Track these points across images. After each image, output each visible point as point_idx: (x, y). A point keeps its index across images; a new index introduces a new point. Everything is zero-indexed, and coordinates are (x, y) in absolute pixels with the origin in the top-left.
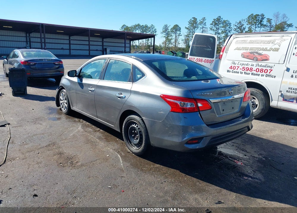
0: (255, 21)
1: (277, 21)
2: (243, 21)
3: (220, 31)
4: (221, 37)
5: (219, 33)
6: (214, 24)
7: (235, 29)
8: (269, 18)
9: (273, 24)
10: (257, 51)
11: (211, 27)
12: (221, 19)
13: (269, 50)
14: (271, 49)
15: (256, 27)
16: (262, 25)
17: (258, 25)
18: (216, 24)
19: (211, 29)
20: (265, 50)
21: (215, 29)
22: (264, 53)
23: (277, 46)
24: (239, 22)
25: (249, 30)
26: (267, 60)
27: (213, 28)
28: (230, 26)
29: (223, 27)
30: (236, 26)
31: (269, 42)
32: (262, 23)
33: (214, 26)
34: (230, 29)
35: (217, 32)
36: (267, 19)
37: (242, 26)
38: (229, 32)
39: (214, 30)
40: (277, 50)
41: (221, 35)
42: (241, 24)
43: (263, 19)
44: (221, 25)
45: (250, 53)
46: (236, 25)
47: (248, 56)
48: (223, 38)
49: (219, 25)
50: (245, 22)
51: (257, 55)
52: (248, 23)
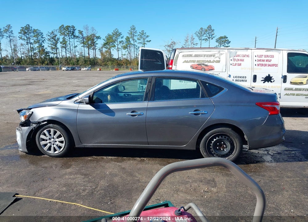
0: (68, 32)
1: (88, 33)
2: (56, 32)
3: (32, 41)
4: (34, 47)
5: (31, 43)
6: (23, 33)
7: (49, 39)
8: (80, 30)
9: (85, 35)
10: (203, 63)
11: (20, 36)
12: (31, 28)
13: (213, 62)
14: (214, 62)
15: (69, 38)
16: (74, 36)
17: (71, 36)
18: (25, 33)
19: (21, 38)
20: (210, 62)
21: (26, 38)
22: (209, 64)
23: (218, 59)
24: (51, 32)
25: (63, 41)
26: (213, 69)
27: (23, 37)
28: (42, 36)
29: (34, 36)
30: (49, 36)
31: (211, 56)
32: (74, 34)
33: (23, 35)
34: (43, 39)
35: (28, 41)
36: (79, 31)
37: (55, 36)
38: (43, 42)
39: (24, 39)
40: (219, 62)
41: (34, 45)
42: (54, 34)
43: (75, 30)
44: (32, 34)
45: (198, 64)
46: (49, 34)
47: (196, 67)
48: (37, 48)
49: (30, 34)
50: (57, 32)
51: (204, 66)
52: (60, 34)
